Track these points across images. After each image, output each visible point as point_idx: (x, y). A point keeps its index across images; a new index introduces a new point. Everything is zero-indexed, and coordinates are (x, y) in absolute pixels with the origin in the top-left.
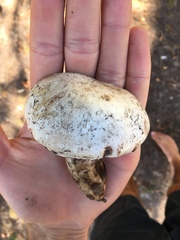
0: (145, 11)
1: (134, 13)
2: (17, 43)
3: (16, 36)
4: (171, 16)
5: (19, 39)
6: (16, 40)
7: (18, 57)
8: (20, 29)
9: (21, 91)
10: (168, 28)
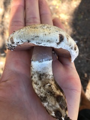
0: (67, 20)
1: (62, 20)
2: (3, 30)
3: (3, 27)
4: (80, 23)
5: (4, 29)
6: (2, 29)
7: (3, 37)
8: (5, 24)
9: (3, 54)
10: (78, 28)
